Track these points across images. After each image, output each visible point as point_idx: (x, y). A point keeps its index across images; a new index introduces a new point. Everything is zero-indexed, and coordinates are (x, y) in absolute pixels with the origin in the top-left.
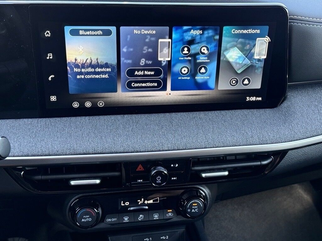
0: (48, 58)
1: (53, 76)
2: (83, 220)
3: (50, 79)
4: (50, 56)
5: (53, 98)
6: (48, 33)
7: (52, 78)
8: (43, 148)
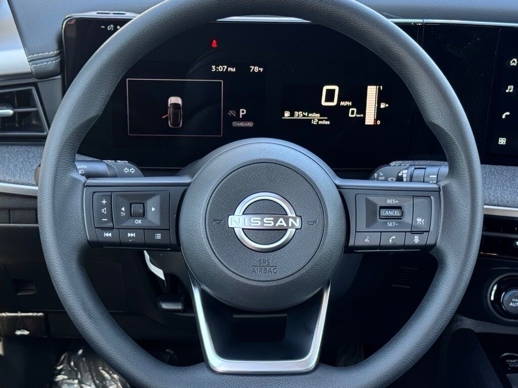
0: (507, 91)
1: (508, 113)
2: (511, 304)
3: (504, 116)
4: (510, 89)
5: (502, 141)
6: (514, 62)
7: (506, 116)
8: (490, 196)
